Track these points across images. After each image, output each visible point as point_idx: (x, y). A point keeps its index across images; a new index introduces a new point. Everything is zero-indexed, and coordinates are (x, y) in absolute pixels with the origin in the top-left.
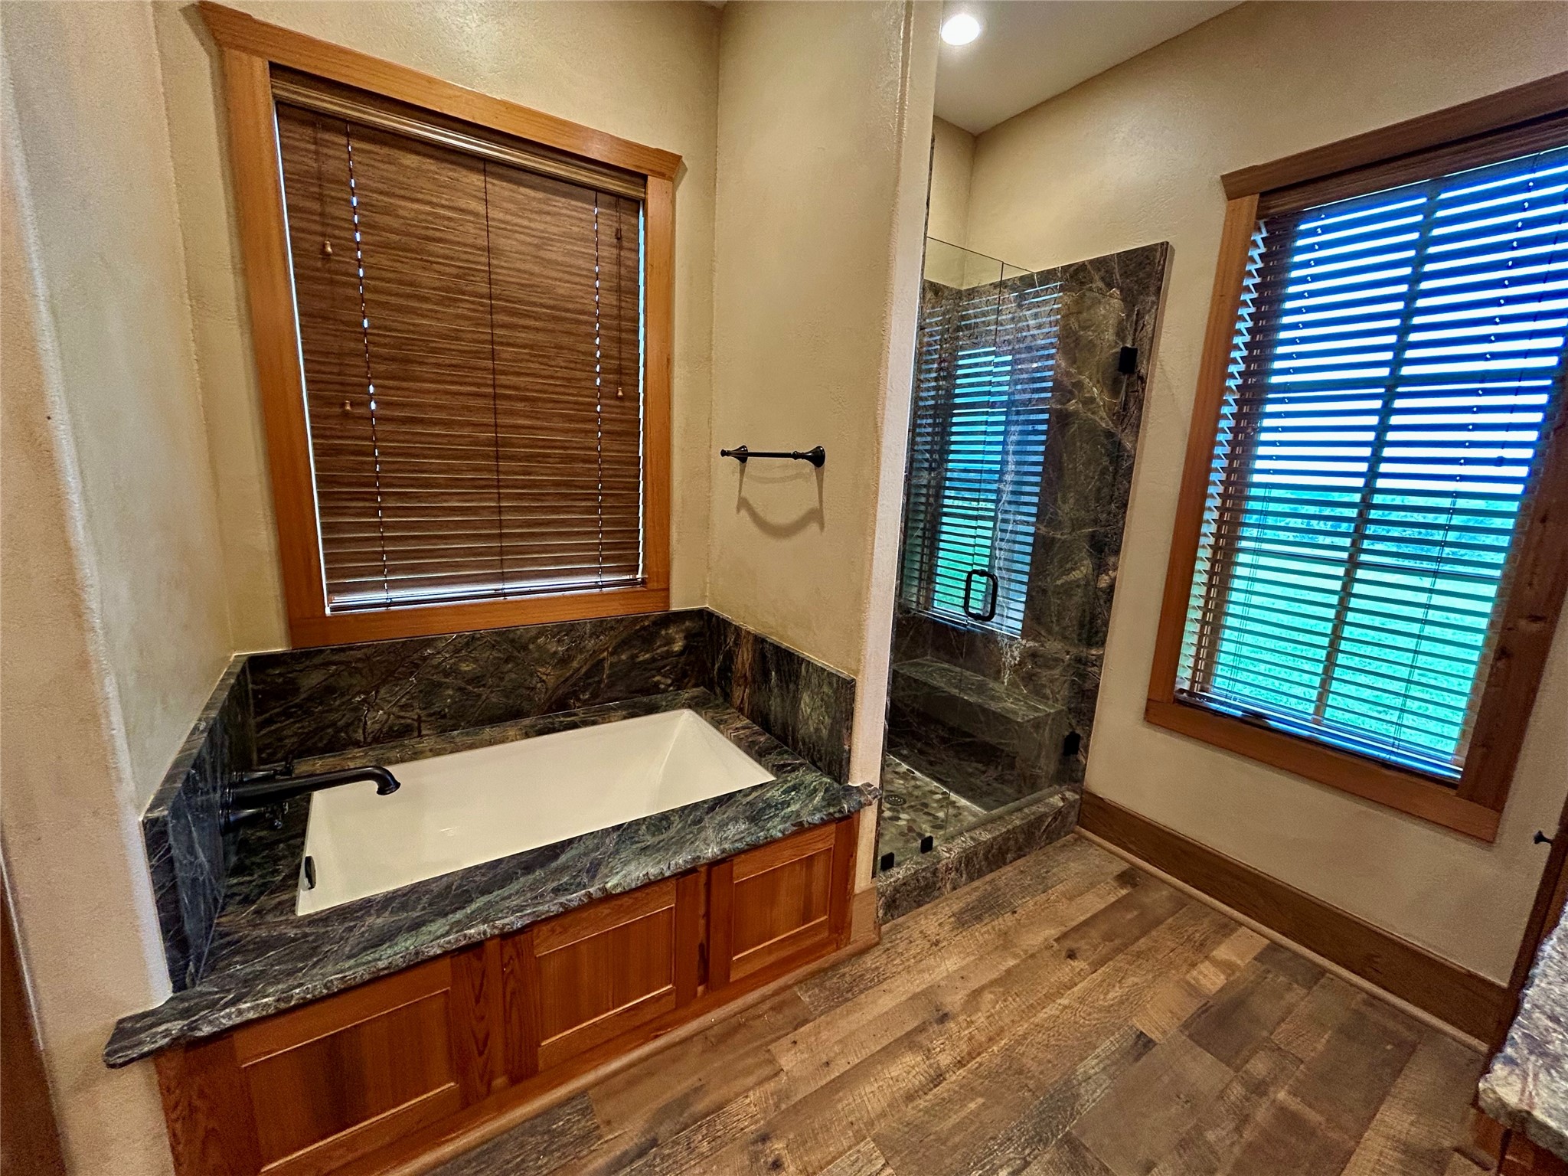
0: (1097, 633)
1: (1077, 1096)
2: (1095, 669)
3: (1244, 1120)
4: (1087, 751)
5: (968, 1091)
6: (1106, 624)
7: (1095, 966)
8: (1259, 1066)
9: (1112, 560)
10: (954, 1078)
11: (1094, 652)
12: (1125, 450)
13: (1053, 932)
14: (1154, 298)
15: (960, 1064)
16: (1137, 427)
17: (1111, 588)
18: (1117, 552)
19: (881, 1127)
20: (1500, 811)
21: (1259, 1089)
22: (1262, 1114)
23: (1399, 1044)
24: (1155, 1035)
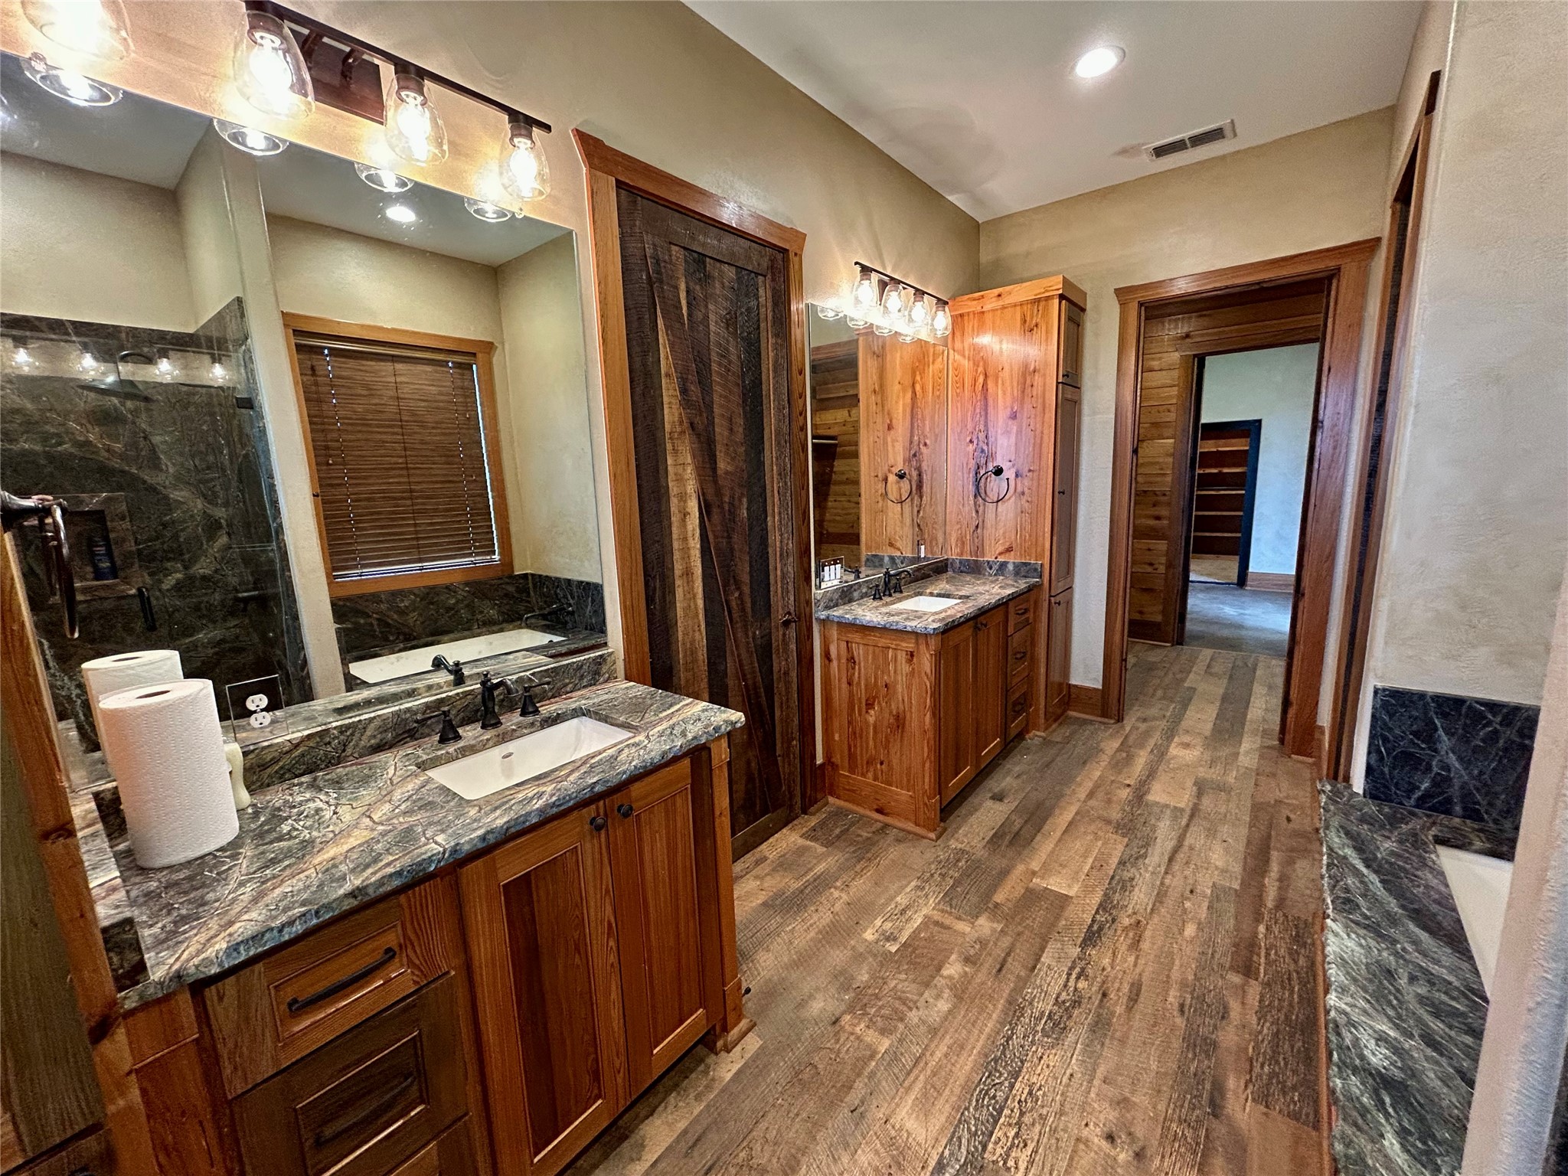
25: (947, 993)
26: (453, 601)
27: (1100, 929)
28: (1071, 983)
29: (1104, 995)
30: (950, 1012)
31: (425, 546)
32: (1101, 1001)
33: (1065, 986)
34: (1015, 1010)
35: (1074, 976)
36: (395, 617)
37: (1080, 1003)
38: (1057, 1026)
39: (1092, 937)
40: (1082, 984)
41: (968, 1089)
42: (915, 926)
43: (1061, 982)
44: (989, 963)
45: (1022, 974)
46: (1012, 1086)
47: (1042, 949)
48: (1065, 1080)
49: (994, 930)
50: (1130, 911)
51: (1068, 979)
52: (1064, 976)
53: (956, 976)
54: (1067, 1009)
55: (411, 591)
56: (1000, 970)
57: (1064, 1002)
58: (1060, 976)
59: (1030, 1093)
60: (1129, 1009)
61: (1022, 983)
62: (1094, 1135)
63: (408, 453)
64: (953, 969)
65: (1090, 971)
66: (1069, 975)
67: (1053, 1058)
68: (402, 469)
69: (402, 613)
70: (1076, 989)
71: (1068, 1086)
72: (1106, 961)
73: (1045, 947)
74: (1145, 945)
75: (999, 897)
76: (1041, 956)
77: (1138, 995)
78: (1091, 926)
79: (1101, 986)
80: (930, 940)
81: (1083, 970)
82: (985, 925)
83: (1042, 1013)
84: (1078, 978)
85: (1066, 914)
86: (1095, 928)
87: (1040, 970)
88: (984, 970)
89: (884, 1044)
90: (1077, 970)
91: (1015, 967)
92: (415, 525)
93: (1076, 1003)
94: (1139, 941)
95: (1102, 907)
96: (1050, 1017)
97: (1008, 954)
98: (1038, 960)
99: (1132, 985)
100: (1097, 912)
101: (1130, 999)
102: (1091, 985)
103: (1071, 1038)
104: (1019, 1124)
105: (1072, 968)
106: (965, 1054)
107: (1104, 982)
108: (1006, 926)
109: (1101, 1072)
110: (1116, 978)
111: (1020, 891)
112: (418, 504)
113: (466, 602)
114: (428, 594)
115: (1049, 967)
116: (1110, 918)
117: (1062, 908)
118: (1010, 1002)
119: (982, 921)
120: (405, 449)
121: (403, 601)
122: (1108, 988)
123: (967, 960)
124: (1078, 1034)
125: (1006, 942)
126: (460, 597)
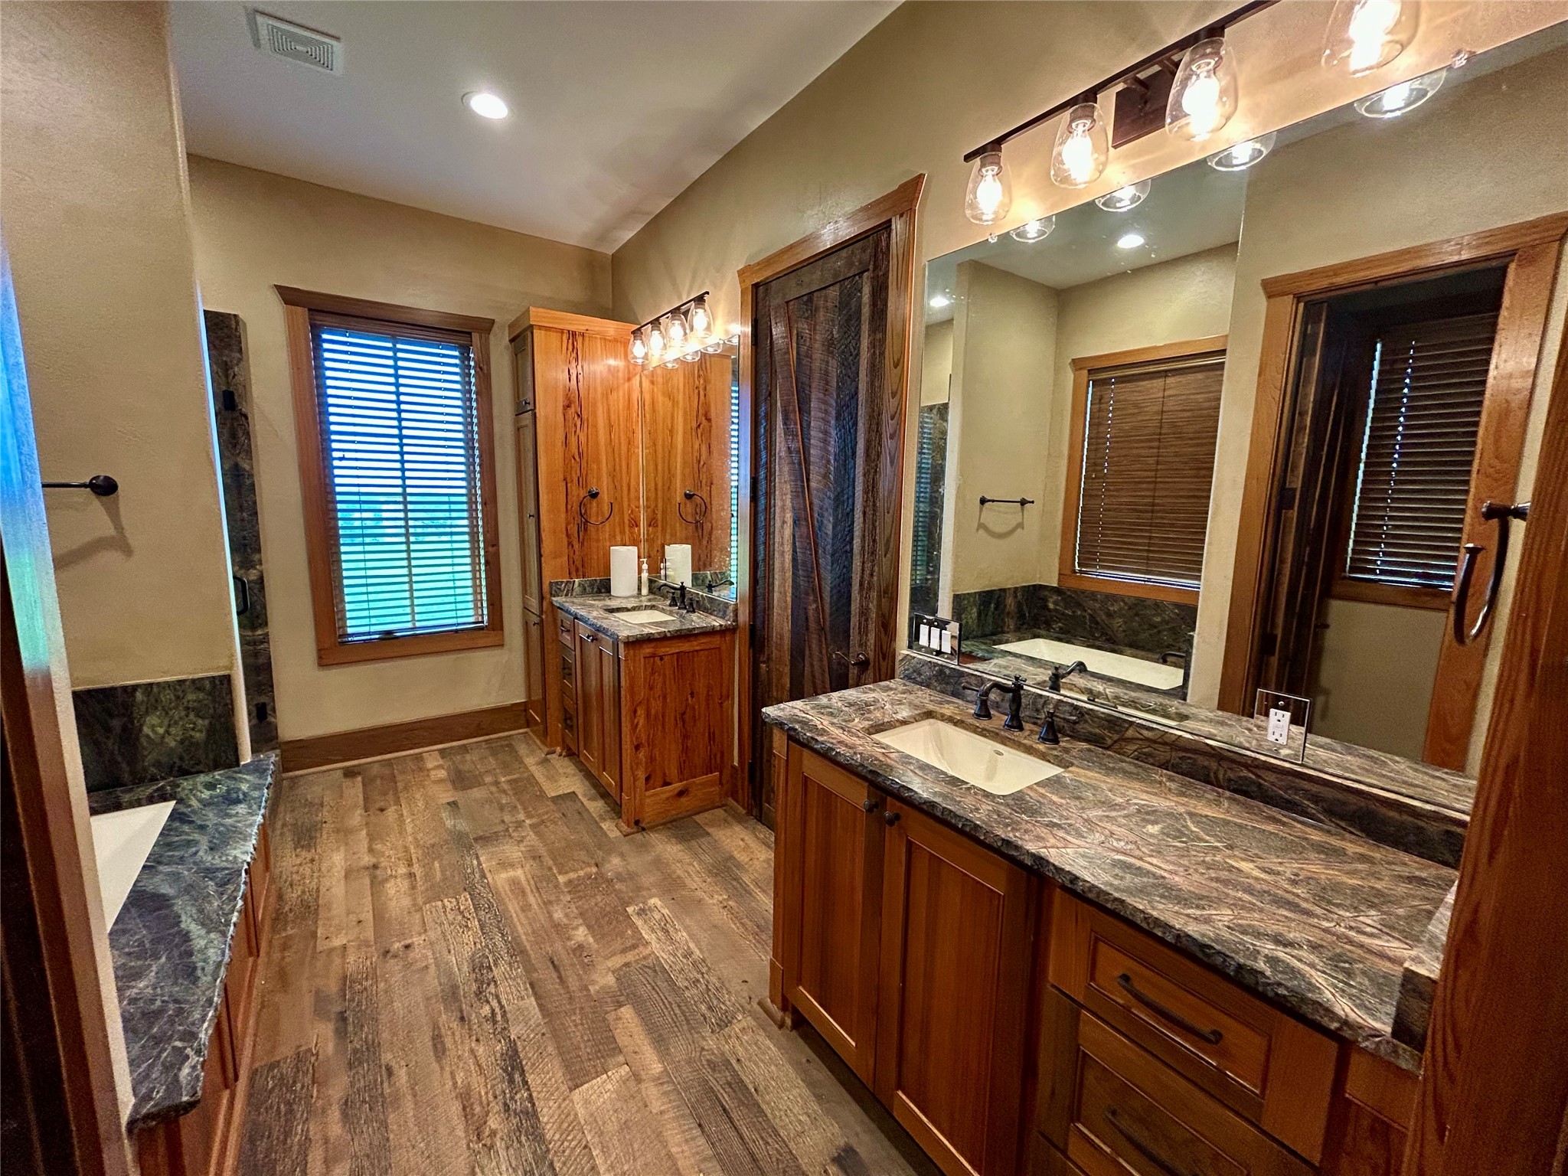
0: (257, 617)
1: (460, 832)
2: (266, 645)
3: (504, 791)
4: (274, 712)
5: (428, 868)
6: (264, 607)
7: (398, 802)
8: (488, 779)
9: (256, 557)
10: (417, 869)
11: (259, 632)
12: (244, 470)
13: (359, 811)
14: (238, 355)
15: (410, 865)
16: (249, 453)
17: (261, 579)
18: (259, 551)
19: (420, 901)
20: (502, 629)
21: (497, 783)
22: (506, 787)
23: (507, 746)
24: (452, 799)
25: (565, 921)
26: (1159, 619)
27: (511, 1081)
28: (495, 1003)
29: (462, 1019)
30: (551, 917)
31: (1154, 559)
32: (461, 1011)
33: (497, 997)
34: (517, 951)
35: (497, 1010)
36: (1104, 617)
37: (477, 995)
38: (481, 969)
39: (513, 1064)
40: (486, 1010)
41: (501, 901)
42: (643, 932)
43: (503, 998)
44: (564, 958)
45: (535, 975)
46: (479, 920)
47: (541, 1007)
48: (452, 947)
49: (593, 982)
50: (499, 1145)
51: (499, 1002)
52: (504, 1002)
53: (573, 932)
54: (482, 983)
55: (1122, 599)
56: (553, 962)
57: (489, 985)
58: (507, 1000)
59: (467, 926)
60: (436, 1027)
61: (529, 969)
62: (417, 940)
63: (1159, 467)
64: (581, 934)
65: (488, 1027)
66: (502, 1007)
67: (467, 952)
68: (1151, 482)
69: (1110, 615)
70: (488, 1002)
71: (448, 945)
72: (481, 1050)
73: (541, 1010)
74: (456, 1108)
75: (627, 1012)
76: (536, 999)
77: (435, 1045)
78: (523, 1073)
79: (470, 1021)
80: (622, 934)
81: (495, 1022)
82: (604, 979)
83: (496, 965)
84: (493, 1011)
85: (557, 1062)
86: (517, 1077)
87: (526, 989)
88: (563, 952)
89: (562, 879)
90: (499, 1018)
91: (546, 975)
92: (1150, 538)
93: (479, 993)
94: (464, 1109)
95: (532, 1114)
96: (490, 968)
97: (560, 977)
98: (535, 994)
99: (444, 1050)
100: (530, 1098)
101: (440, 1036)
102: (478, 1014)
103: (465, 968)
104: (461, 913)
105: (504, 1014)
106: (518, 909)
107: (470, 1029)
108: (589, 995)
109: (432, 969)
110: (462, 1042)
111: (622, 1040)
112: (1157, 518)
113: (1171, 625)
114: (1136, 605)
115: (523, 998)
116: (512, 1106)
117: (567, 1065)
118: (523, 952)
119: (610, 980)
120: (1158, 463)
121: (1113, 605)
122: (462, 1029)
123: (581, 947)
124: (462, 973)
125: (573, 983)
126: (1167, 618)
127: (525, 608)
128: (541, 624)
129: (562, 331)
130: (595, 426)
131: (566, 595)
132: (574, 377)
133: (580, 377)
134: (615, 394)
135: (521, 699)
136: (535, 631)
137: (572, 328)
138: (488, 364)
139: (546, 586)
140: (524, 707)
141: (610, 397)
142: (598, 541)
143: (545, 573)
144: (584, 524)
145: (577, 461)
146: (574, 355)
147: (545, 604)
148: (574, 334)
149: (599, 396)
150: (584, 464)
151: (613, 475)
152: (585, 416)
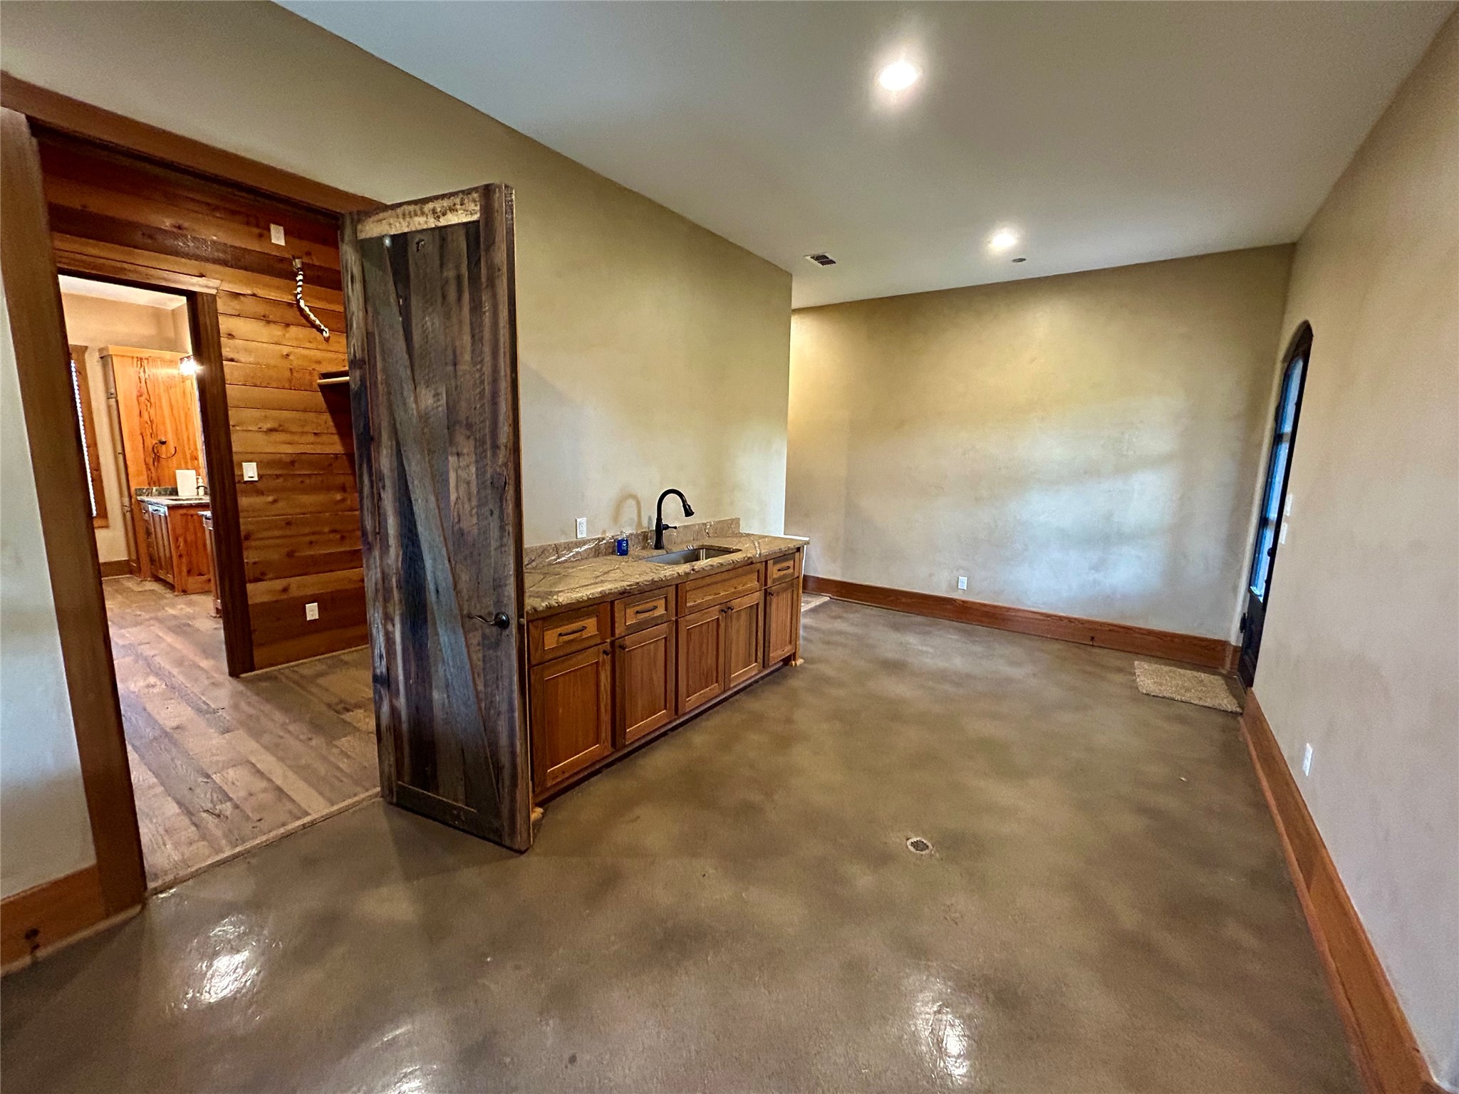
127: (123, 505)
128: (131, 511)
129: (133, 358)
130: (161, 407)
131: (147, 495)
132: (143, 381)
133: (148, 381)
134: (173, 390)
135: (126, 558)
136: (128, 515)
137: (139, 356)
138: (85, 369)
139: (133, 489)
140: (127, 562)
141: (170, 391)
142: (168, 467)
143: (132, 484)
144: (157, 458)
145: (149, 427)
146: (142, 369)
147: (133, 500)
148: (141, 359)
149: (162, 391)
150: (154, 427)
151: (177, 432)
152: (152, 400)
